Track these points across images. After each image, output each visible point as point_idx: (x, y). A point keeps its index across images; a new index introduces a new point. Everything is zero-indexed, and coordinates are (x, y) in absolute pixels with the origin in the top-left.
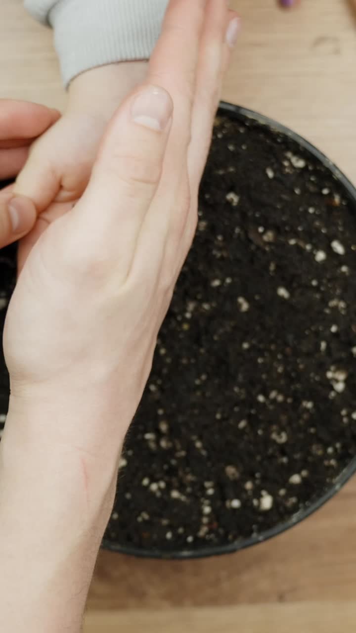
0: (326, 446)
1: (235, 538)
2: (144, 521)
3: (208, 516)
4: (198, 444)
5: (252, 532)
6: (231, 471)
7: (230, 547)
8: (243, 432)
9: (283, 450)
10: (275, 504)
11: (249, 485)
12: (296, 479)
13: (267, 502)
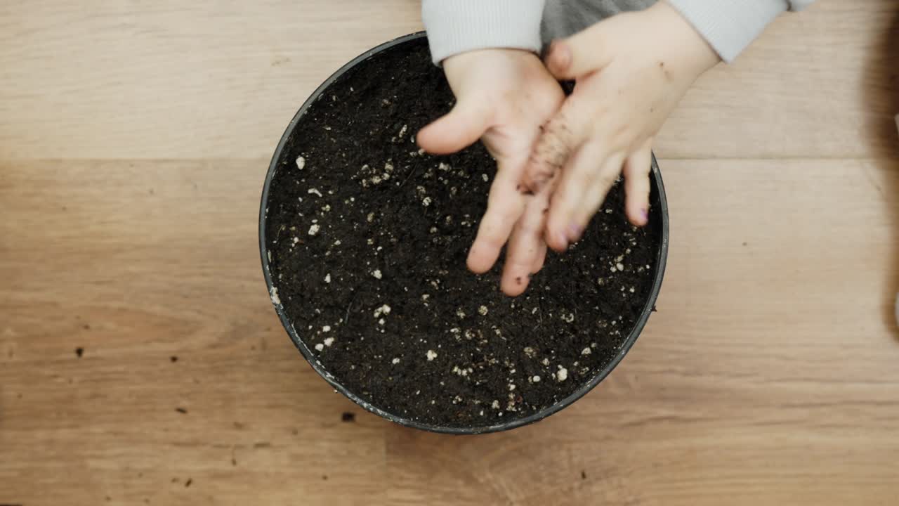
0: (610, 319)
1: (539, 408)
2: (458, 403)
3: (513, 392)
4: (498, 332)
5: (553, 401)
6: (528, 350)
7: (535, 416)
8: (536, 316)
9: (572, 328)
10: (570, 375)
11: (546, 362)
12: (587, 351)
13: (563, 374)
